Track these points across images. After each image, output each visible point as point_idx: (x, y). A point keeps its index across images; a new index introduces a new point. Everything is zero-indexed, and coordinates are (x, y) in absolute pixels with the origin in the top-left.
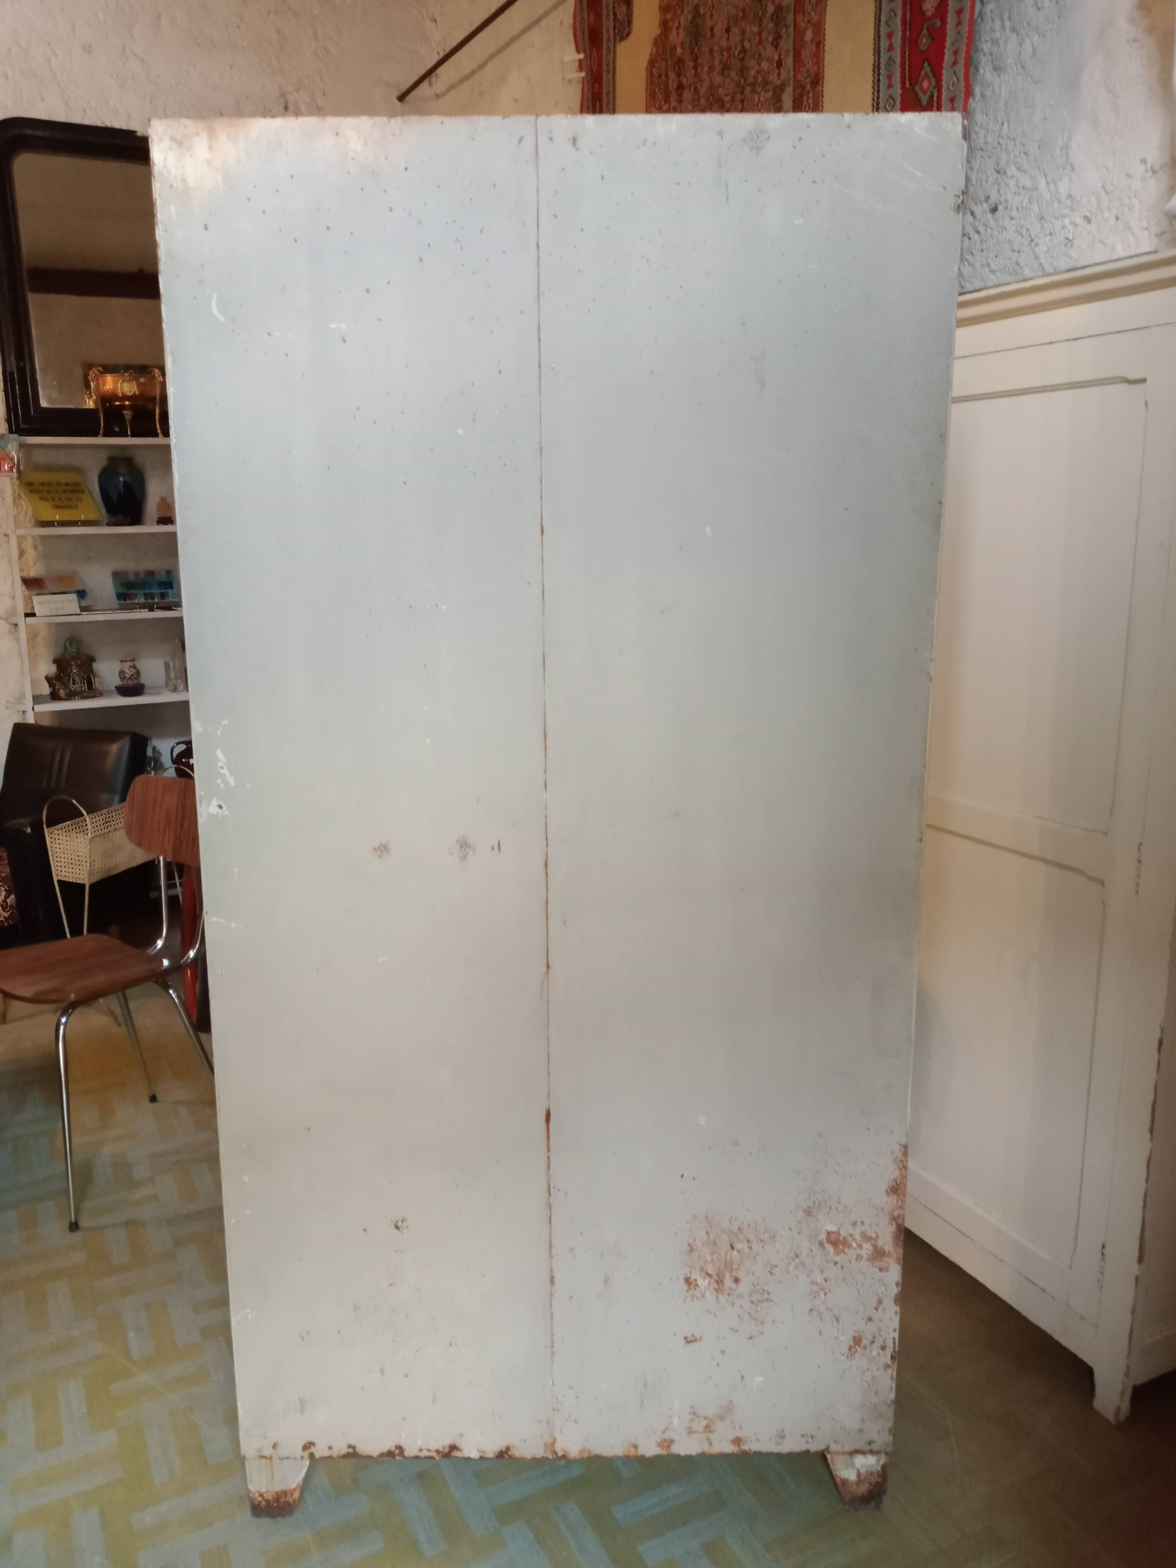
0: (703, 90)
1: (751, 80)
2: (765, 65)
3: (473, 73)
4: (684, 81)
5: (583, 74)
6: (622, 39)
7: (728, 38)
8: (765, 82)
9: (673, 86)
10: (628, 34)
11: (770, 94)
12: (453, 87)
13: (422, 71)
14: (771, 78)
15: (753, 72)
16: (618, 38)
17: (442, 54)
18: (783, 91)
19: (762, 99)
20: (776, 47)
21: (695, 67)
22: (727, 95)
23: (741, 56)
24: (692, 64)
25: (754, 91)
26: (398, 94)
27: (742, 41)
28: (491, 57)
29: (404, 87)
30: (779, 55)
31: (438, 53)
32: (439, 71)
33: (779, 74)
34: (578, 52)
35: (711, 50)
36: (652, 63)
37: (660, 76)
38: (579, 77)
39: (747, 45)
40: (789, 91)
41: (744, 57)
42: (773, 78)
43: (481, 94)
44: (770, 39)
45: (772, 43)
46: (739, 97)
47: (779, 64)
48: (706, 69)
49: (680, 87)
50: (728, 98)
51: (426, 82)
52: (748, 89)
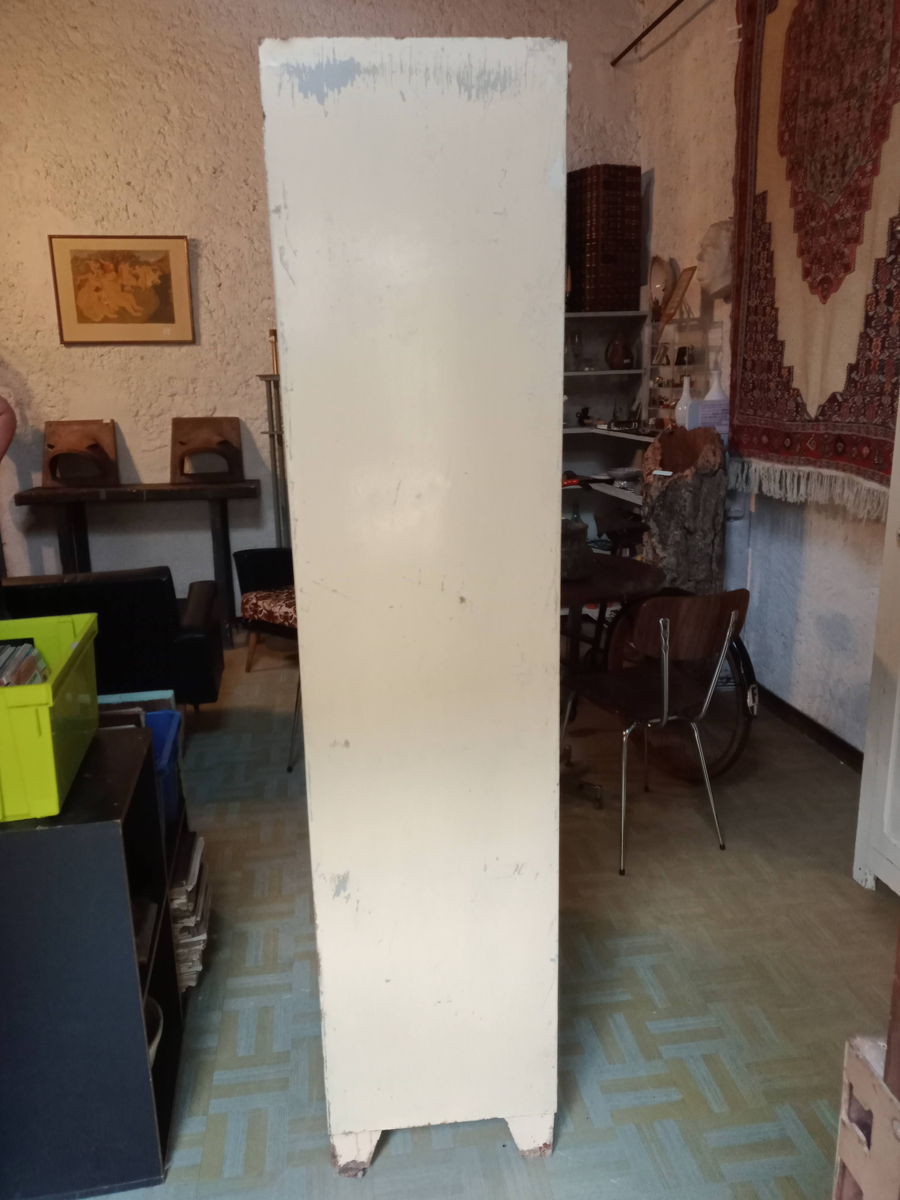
0: (826, 47)
1: (861, 38)
2: (872, 26)
3: (667, 40)
4: (812, 41)
5: (740, 40)
6: (771, 11)
7: (847, 7)
8: (872, 39)
9: (804, 46)
10: (775, 8)
11: (874, 48)
12: (652, 51)
13: (629, 43)
14: (875, 36)
15: (863, 32)
16: (767, 11)
17: (646, 27)
18: (884, 45)
19: (868, 52)
20: (881, 12)
21: (822, 30)
22: (843, 50)
23: (855, 20)
24: (819, 28)
25: (863, 47)
26: (611, 60)
27: (857, 8)
28: (681, 28)
29: (616, 56)
30: (883, 19)
31: (644, 27)
32: (644, 40)
33: (882, 33)
34: (739, 23)
35: (834, 17)
36: (791, 28)
37: (795, 39)
38: (738, 42)
39: (860, 11)
40: (888, 45)
41: (857, 21)
42: (878, 37)
43: (672, 56)
44: (877, 6)
45: (878, 9)
46: (851, 51)
47: (883, 25)
48: (829, 31)
49: (809, 46)
50: (843, 53)
51: (633, 50)
52: (858, 46)
